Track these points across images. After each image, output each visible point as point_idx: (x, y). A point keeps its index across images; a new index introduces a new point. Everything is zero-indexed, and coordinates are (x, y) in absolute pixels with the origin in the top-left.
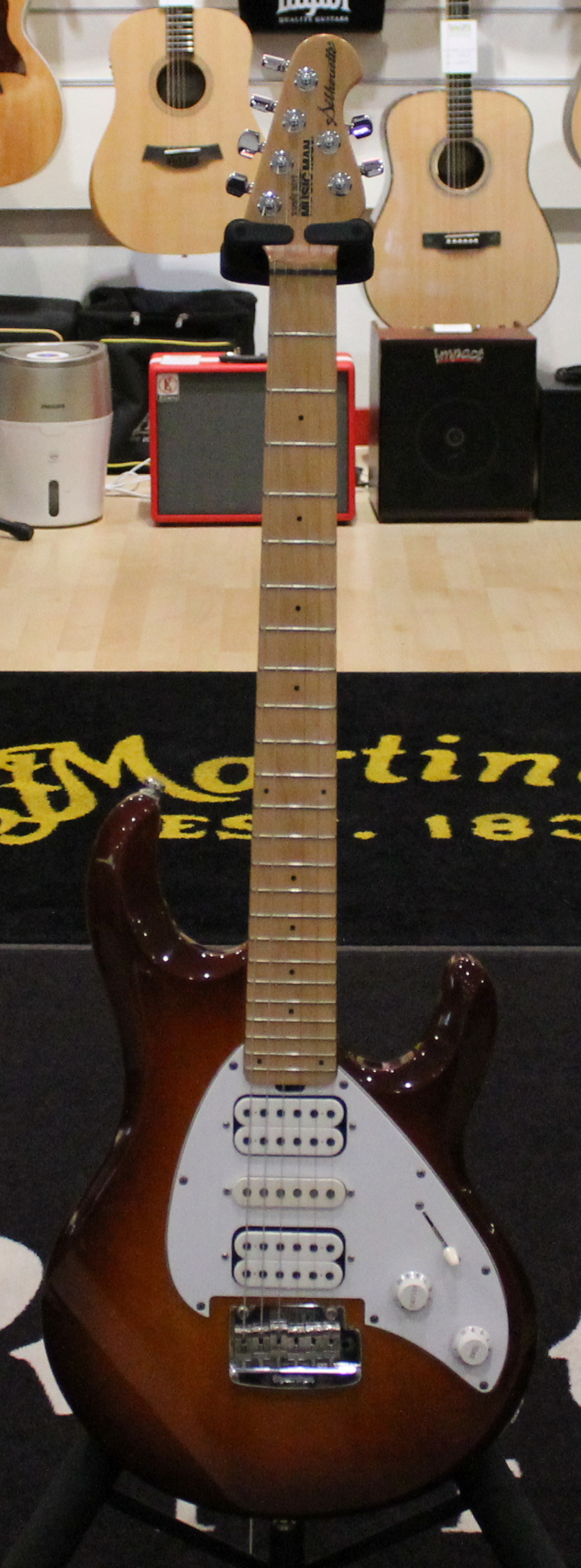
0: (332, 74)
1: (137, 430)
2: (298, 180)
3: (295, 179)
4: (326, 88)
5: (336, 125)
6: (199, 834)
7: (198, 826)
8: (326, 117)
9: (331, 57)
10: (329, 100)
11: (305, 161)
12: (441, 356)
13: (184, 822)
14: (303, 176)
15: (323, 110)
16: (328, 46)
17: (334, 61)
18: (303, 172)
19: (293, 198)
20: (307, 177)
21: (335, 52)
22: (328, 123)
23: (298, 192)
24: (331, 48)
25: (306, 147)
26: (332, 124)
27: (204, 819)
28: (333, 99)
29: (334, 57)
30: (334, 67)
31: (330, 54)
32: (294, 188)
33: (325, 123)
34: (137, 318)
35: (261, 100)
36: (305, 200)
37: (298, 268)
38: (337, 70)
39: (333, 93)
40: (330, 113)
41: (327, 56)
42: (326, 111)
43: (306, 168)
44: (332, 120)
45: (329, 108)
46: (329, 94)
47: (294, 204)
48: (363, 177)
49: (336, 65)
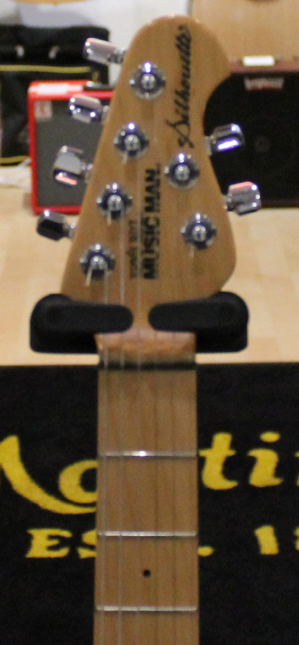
0: (186, 72)
1: (22, 134)
2: (138, 226)
3: (134, 225)
4: (177, 92)
5: (191, 145)
6: (63, 552)
7: (63, 542)
8: (178, 136)
9: (184, 48)
10: (181, 110)
11: (148, 200)
12: (249, 84)
13: (51, 537)
14: (145, 221)
15: (174, 126)
16: (178, 33)
17: (188, 54)
18: (147, 215)
19: (131, 253)
20: (152, 222)
21: (189, 40)
22: (181, 144)
23: (139, 245)
24: (183, 36)
25: (149, 179)
26: (187, 146)
27: (66, 534)
28: (186, 108)
29: (188, 47)
30: (188, 62)
31: (182, 43)
32: (132, 239)
33: (176, 143)
34: (20, 51)
35: (85, 105)
36: (148, 256)
37: (139, 361)
38: (192, 67)
39: (186, 100)
40: (183, 128)
41: (178, 47)
42: (177, 127)
43: (149, 209)
44: (187, 139)
45: (180, 123)
46: (181, 101)
47: (133, 262)
48: (232, 216)
49: (192, 58)
